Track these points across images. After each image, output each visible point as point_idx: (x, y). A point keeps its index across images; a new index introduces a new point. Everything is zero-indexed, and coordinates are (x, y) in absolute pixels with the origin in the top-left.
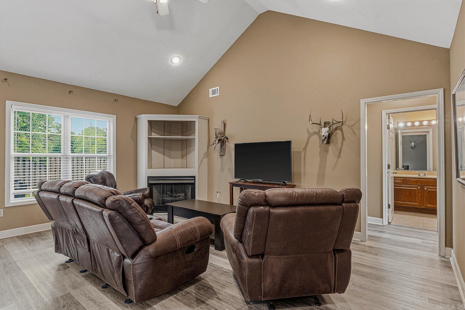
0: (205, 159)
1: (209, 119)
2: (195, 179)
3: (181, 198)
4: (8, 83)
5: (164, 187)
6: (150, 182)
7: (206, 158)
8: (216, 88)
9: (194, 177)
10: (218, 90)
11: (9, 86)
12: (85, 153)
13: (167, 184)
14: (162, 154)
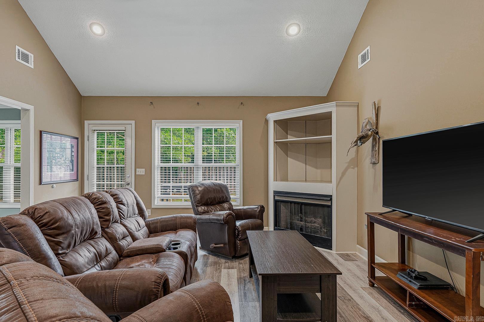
0: (350, 170)
1: (358, 105)
2: (331, 200)
3: (316, 225)
4: (154, 106)
5: (292, 206)
6: (277, 198)
7: (353, 168)
8: (366, 50)
9: (331, 196)
10: (369, 52)
11: (154, 108)
12: (214, 163)
13: (295, 203)
14: (304, 163)
